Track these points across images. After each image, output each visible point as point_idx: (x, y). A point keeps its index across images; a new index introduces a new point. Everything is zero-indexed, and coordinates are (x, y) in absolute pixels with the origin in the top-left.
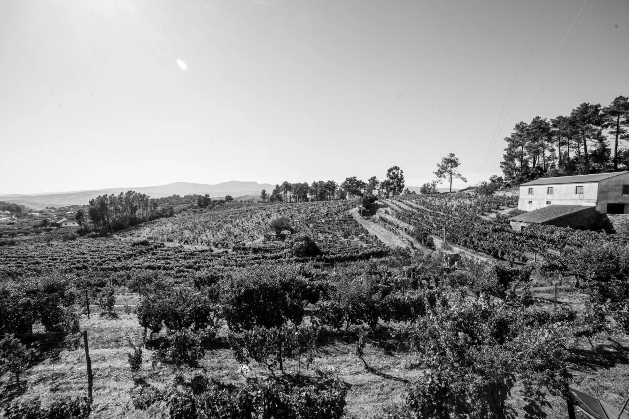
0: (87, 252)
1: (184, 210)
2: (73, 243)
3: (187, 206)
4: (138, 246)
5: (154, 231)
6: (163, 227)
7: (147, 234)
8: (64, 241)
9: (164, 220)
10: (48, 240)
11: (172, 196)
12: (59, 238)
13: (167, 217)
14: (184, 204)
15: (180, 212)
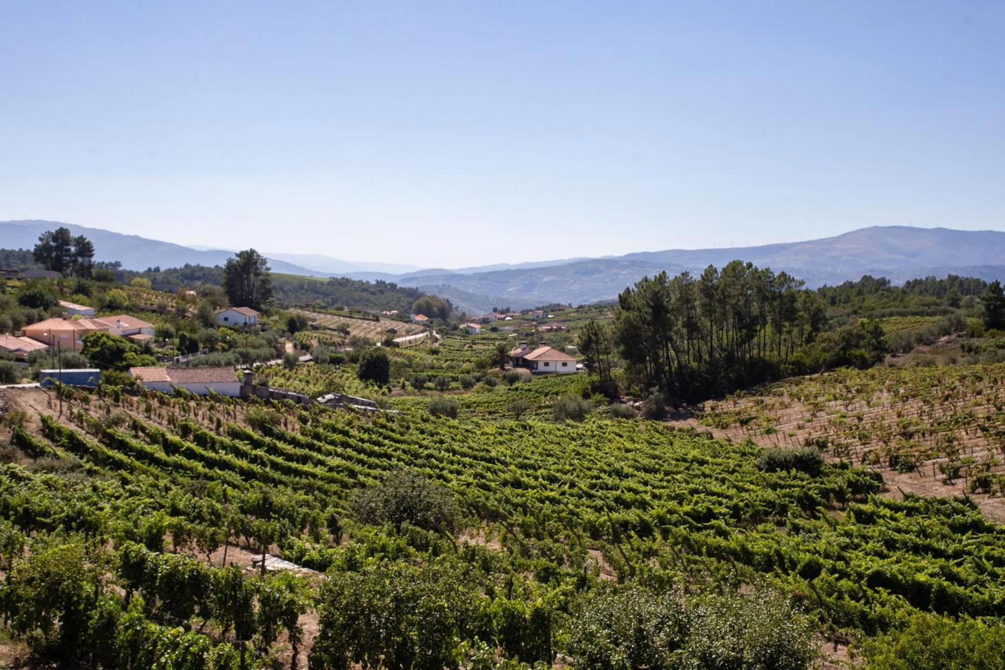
0: (631, 470)
1: (920, 340)
2: (580, 431)
3: (929, 324)
4: (784, 473)
5: (823, 417)
6: (859, 405)
7: (800, 427)
8: (557, 419)
9: (854, 377)
10: (518, 412)
11: (856, 280)
12: (540, 408)
13: (864, 365)
14: (914, 314)
15: (907, 349)
